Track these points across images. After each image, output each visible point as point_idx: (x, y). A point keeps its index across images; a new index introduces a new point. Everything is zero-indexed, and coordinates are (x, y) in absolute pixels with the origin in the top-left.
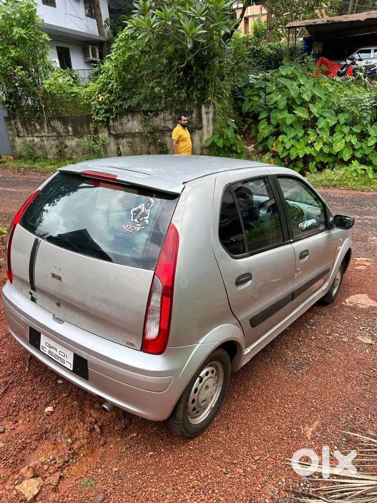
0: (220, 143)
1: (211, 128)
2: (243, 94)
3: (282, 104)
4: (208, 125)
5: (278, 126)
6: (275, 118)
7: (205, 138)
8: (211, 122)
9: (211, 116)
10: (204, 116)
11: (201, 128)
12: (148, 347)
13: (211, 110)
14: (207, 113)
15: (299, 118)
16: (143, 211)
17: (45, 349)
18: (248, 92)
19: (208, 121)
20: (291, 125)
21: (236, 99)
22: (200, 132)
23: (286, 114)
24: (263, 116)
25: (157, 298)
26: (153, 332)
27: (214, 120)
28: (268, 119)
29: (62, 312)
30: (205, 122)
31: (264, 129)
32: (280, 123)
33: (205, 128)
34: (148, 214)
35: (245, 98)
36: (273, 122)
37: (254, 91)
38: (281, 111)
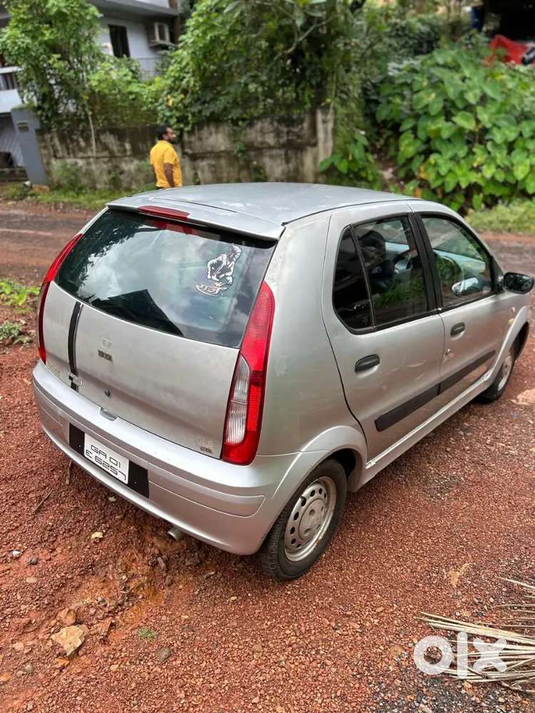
0: (343, 167)
1: (330, 144)
2: (378, 94)
3: (437, 107)
4: (326, 141)
5: (428, 141)
6: (425, 129)
7: (321, 158)
8: (330, 135)
9: (330, 126)
10: (320, 126)
11: (315, 145)
12: (230, 454)
13: (330, 117)
14: (324, 122)
15: (461, 131)
16: (224, 263)
17: (90, 455)
18: (386, 90)
19: (326, 133)
20: (449, 140)
21: (368, 101)
22: (314, 150)
23: (441, 123)
24: (407, 125)
25: (242, 389)
26: (237, 434)
27: (335, 132)
28: (414, 130)
29: (113, 404)
30: (321, 135)
31: (408, 146)
32: (432, 136)
33: (321, 144)
34: (232, 269)
35: (380, 100)
36: (422, 135)
37: (394, 88)
38: (435, 117)
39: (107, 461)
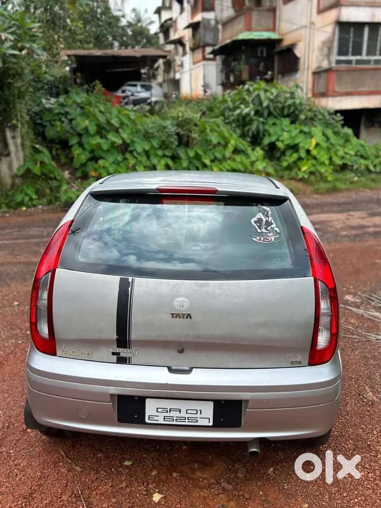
0: (37, 170)
1: (21, 154)
2: (41, 119)
3: (93, 129)
4: (17, 151)
5: (92, 152)
6: (88, 143)
7: (16, 165)
8: (20, 148)
9: (19, 141)
10: (10, 141)
11: (8, 155)
13: (18, 134)
14: (14, 138)
15: (113, 143)
17: (156, 418)
18: (47, 117)
19: (16, 146)
20: (108, 151)
21: (36, 124)
22: (8, 159)
23: (98, 140)
24: (74, 141)
27: (23, 145)
28: (81, 144)
30: (12, 148)
31: (80, 155)
32: (94, 148)
33: (13, 155)
35: (45, 124)
36: (87, 146)
37: (53, 116)
38: (93, 136)
39: (183, 414)
